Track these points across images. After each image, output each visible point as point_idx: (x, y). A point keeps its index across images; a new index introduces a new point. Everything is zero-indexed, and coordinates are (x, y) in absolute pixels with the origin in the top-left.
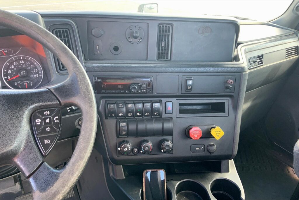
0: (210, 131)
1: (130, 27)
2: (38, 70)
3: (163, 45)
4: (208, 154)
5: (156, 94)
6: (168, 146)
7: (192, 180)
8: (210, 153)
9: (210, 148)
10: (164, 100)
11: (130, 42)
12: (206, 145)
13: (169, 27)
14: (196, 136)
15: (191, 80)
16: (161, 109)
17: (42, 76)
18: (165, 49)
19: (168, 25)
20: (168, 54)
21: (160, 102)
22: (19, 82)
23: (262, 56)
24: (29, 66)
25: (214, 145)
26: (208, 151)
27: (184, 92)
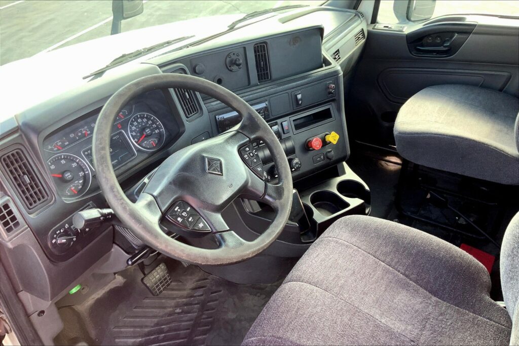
0: (325, 139)
1: (228, 55)
2: (156, 124)
3: (262, 66)
4: (328, 161)
5: (273, 117)
6: (297, 163)
7: (319, 191)
8: (330, 159)
9: (328, 154)
10: (279, 121)
11: (231, 71)
12: (325, 153)
13: (264, 46)
14: (318, 146)
15: (300, 94)
16: (280, 129)
17: (163, 130)
18: (264, 70)
19: (262, 45)
20: (267, 73)
21: (276, 124)
22: (146, 142)
23: (338, 50)
24: (147, 122)
25: (331, 151)
26: (328, 158)
27: (296, 109)
